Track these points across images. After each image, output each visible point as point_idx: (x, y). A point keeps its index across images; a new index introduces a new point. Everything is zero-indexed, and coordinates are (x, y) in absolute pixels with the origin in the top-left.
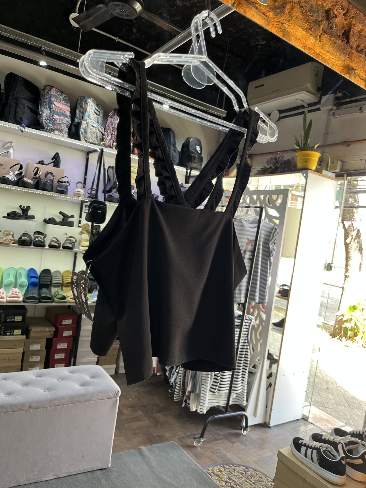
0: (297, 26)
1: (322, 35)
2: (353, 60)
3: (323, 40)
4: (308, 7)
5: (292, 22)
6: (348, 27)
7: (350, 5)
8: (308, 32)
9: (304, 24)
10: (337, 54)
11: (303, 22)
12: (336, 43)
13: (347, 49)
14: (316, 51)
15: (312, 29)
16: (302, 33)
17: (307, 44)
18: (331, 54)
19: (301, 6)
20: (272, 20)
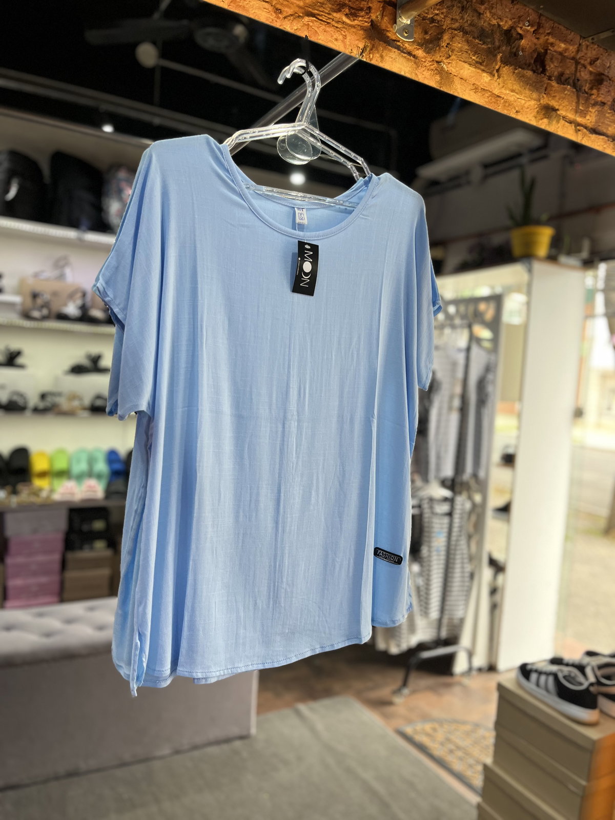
0: (460, 62)
1: (501, 68)
2: (554, 96)
3: (502, 75)
4: (475, 31)
5: (453, 57)
6: (543, 49)
7: (542, 17)
8: (479, 68)
9: (471, 58)
10: (527, 92)
11: (470, 54)
12: (523, 76)
13: (541, 82)
14: (494, 92)
15: (484, 62)
16: (470, 71)
17: (479, 84)
18: (517, 93)
19: (466, 33)
20: (423, 60)
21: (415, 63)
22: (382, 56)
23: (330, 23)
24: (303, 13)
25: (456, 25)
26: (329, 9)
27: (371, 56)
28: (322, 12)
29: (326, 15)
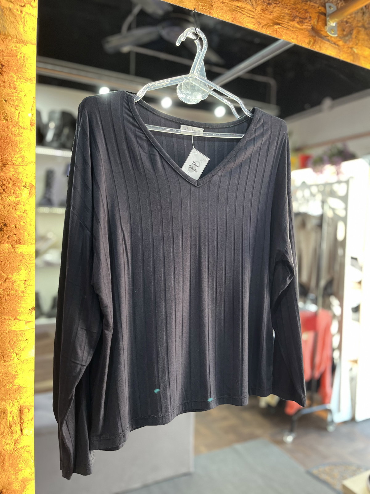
0: (364, 47)
5: (360, 44)
19: (366, 29)
20: (343, 47)
21: (339, 49)
22: (320, 47)
23: (288, 28)
24: (272, 23)
25: (360, 24)
26: (287, 20)
27: (314, 47)
28: (284, 21)
29: (286, 23)
